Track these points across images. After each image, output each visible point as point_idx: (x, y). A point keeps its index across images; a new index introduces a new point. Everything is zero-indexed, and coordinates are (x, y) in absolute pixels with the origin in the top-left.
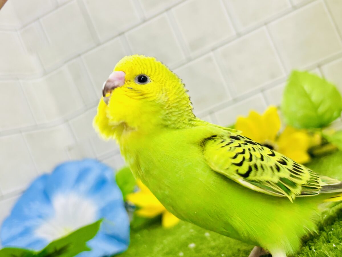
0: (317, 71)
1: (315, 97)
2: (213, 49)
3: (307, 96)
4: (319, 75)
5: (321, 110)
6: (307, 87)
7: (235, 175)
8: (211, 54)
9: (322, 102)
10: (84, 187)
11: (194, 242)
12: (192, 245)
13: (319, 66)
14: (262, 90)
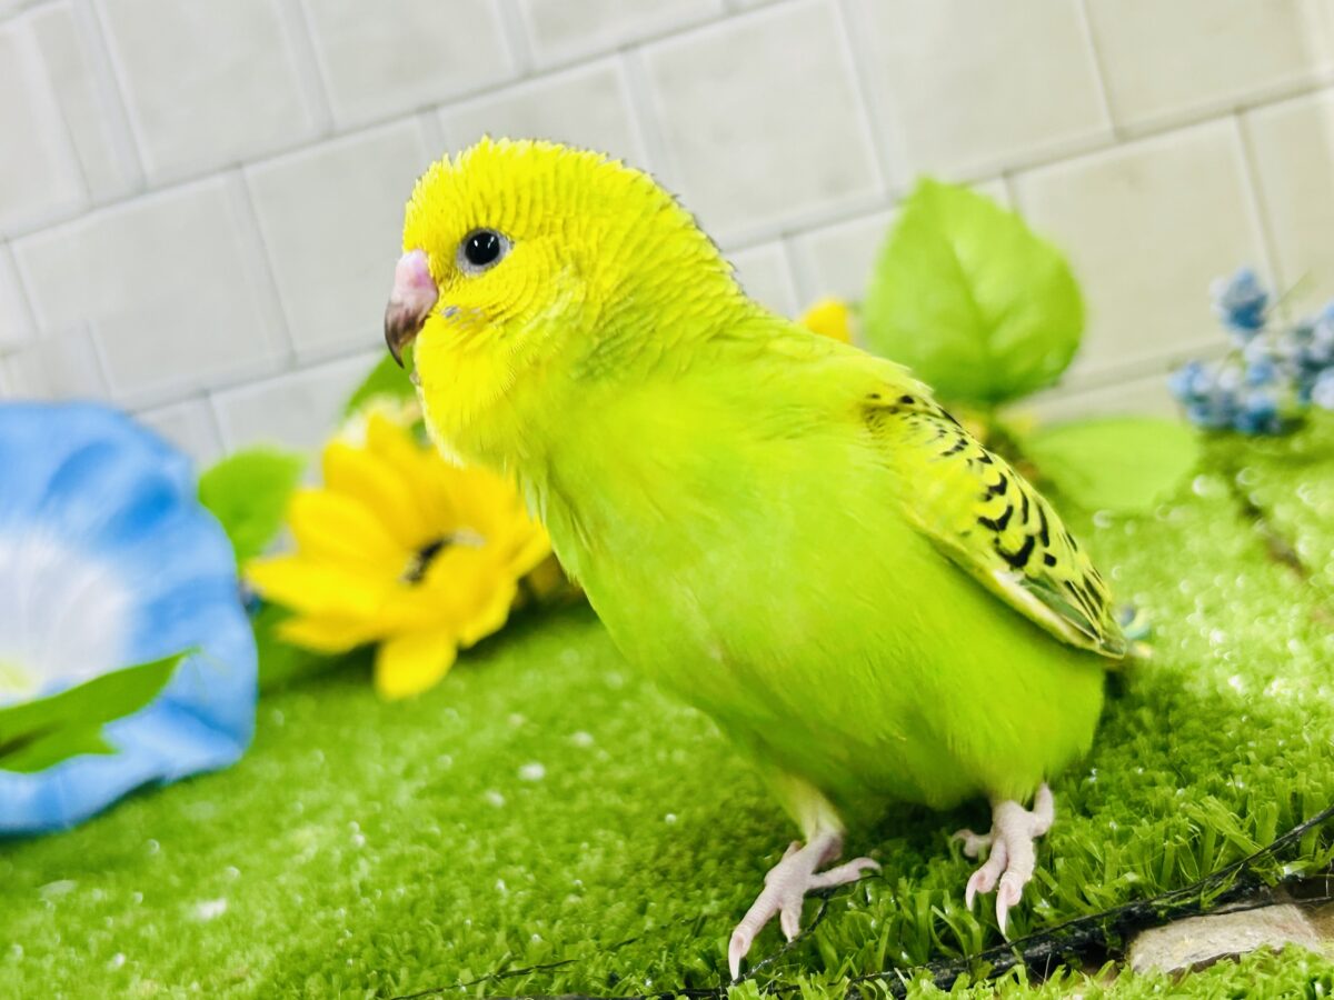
0: (997, 188)
1: (991, 290)
2: (625, 48)
3: (960, 279)
4: (1003, 203)
5: (1004, 339)
6: (965, 248)
7: (987, 557)
8: (616, 63)
9: (1009, 313)
10: (84, 511)
11: (546, 762)
12: (534, 771)
13: (1007, 174)
14: (787, 235)
